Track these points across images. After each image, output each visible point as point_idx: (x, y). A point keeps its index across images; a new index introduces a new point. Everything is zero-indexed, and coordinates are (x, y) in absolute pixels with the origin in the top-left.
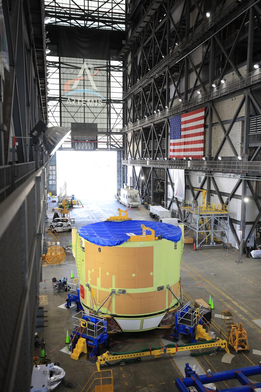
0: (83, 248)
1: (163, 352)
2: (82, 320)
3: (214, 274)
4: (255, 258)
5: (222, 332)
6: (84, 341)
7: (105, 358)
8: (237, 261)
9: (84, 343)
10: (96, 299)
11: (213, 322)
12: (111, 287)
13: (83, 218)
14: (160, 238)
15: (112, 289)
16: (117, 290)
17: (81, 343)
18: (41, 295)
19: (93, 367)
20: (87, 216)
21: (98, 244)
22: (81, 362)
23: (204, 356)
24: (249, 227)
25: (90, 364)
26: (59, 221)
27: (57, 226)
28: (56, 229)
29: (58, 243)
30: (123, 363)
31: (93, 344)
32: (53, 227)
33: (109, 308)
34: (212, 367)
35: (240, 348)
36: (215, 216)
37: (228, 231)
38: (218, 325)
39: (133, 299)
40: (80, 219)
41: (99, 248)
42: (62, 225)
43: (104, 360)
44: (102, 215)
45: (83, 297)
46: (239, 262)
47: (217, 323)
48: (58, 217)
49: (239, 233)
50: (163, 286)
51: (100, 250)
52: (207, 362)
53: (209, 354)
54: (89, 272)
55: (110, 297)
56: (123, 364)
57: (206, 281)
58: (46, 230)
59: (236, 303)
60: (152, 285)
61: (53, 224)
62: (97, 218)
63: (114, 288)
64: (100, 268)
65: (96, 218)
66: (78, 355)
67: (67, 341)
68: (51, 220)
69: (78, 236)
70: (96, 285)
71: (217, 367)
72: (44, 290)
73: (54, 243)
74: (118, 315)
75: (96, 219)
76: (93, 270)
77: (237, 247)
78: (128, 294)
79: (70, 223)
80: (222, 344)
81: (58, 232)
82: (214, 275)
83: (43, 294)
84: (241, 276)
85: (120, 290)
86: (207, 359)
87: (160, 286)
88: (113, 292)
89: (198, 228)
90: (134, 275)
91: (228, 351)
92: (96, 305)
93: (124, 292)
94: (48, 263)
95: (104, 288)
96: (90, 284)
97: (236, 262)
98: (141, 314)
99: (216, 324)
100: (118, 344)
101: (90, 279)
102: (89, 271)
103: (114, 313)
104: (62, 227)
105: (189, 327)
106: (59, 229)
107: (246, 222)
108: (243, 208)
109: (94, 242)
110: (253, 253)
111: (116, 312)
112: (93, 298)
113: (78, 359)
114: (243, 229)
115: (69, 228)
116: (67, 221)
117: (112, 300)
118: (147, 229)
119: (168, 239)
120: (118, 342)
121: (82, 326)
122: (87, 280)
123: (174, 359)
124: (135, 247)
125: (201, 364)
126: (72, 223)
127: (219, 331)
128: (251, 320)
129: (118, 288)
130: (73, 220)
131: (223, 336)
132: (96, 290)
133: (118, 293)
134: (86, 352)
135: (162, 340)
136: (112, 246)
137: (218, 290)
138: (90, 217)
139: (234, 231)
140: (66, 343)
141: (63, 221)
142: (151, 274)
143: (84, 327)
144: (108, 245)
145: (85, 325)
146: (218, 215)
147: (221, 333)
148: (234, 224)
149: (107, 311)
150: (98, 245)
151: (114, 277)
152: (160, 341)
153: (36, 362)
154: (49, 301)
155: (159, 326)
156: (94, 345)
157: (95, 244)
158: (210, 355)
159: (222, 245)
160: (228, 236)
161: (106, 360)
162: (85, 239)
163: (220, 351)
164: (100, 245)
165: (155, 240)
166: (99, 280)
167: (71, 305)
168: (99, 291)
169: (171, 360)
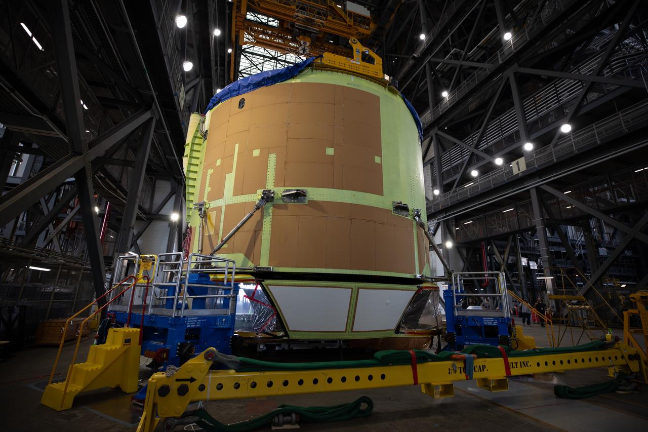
1: (463, 376)
6: (131, 334)
7: (192, 380)
9: (127, 341)
12: (264, 185)
15: (265, 189)
16: (280, 191)
30: (290, 423)
33: (251, 251)
39: (327, 217)
41: (241, 100)
43: (183, 390)
51: (243, 104)
54: (209, 173)
55: (258, 212)
56: (286, 427)
60: (380, 191)
63: (270, 188)
64: (237, 146)
74: (277, 270)
76: (219, 162)
78: (314, 204)
80: (631, 358)
85: (289, 192)
87: (400, 200)
88: (267, 198)
90: (330, 151)
93: (301, 197)
95: (243, 195)
96: (207, 199)
98: (350, 268)
102: (209, 171)
103: (265, 265)
105: (495, 318)
111: (270, 261)
113: (70, 405)
118: (364, 50)
129: (284, 186)
132: (219, 210)
133: (282, 202)
142: (377, 160)
149: (244, 262)
150: (239, 94)
151: (272, 158)
155: (397, 331)
166: (230, 179)
168: (227, 207)
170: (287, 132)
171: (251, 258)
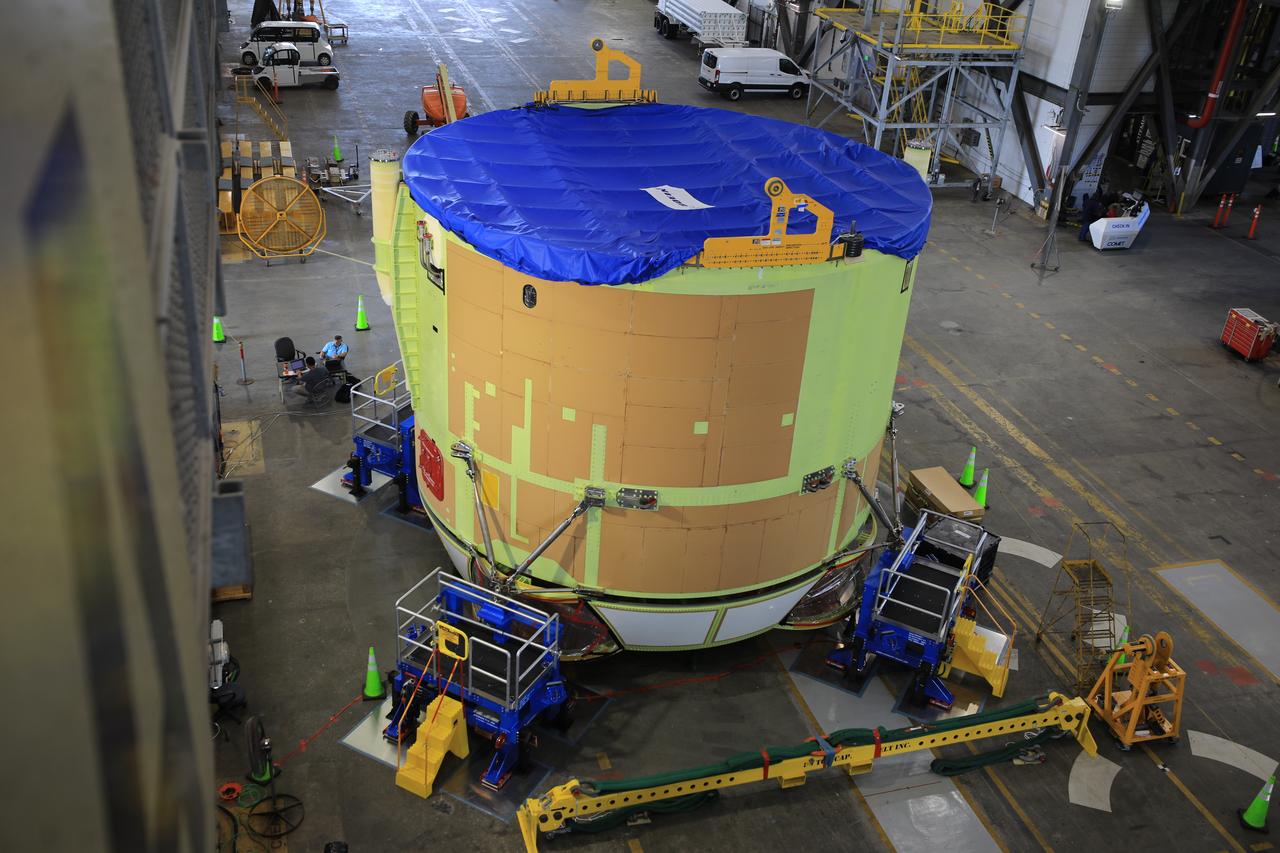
0: (433, 267)
1: (821, 766)
2: (441, 627)
3: (956, 325)
4: (1104, 250)
5: (1044, 638)
6: (456, 715)
7: (564, 808)
8: (1038, 263)
9: (456, 722)
10: (507, 515)
11: (997, 581)
12: (587, 477)
13: (380, 21)
14: (853, 250)
15: (588, 483)
16: (612, 490)
17: (443, 722)
18: (229, 420)
19: (502, 840)
20: (397, 14)
21: (523, 264)
22: (444, 808)
23: (988, 769)
24: (1095, 115)
25: (487, 822)
26: (278, 35)
27: (273, 60)
28: (268, 72)
29: (286, 149)
30: (644, 817)
31: (497, 724)
32: (255, 62)
33: (568, 561)
34: (1036, 833)
35: (1145, 735)
36: (964, 63)
37: (1002, 130)
38: (1018, 596)
39: (689, 529)
40: (367, 25)
41: (527, 288)
42: (293, 59)
43: (558, 816)
44: (459, 11)
45: (439, 494)
46: (1043, 268)
47: (1011, 584)
48: (276, 16)
49: (1050, 139)
50: (829, 470)
51: (530, 297)
52: (1009, 806)
53: (1011, 760)
54: (471, 392)
55: (580, 519)
56: (640, 822)
57: (932, 361)
58: (227, 76)
59: (1072, 479)
60: (782, 471)
61: (253, 47)
62: (441, 24)
63: (597, 482)
64: (529, 384)
65: (435, 24)
66: (432, 777)
67: (372, 688)
68: (243, 25)
69: (402, 200)
70: (504, 454)
71: (1058, 835)
72: (241, 393)
73: (266, 148)
74: (609, 592)
75: (435, 31)
76: (491, 389)
77: (1027, 195)
78: (668, 511)
79: (329, 47)
80: (1068, 719)
81: (283, 89)
82: (959, 330)
83: (239, 415)
84: (1066, 337)
85: (628, 491)
86: (1003, 782)
87: (818, 466)
88: (592, 501)
89: (883, 112)
90: (701, 428)
91: (1090, 745)
92: (504, 540)
93: (648, 501)
94: (246, 249)
95: (548, 475)
96: (475, 445)
97: (1032, 266)
98: (717, 589)
99: (1011, 589)
100: (604, 699)
101: (472, 425)
102: (469, 387)
103: (591, 583)
104: (297, 68)
105: (924, 639)
106: (284, 76)
107: (1091, 95)
108: (1092, 30)
109: (497, 254)
110: (1100, 229)
111: (600, 580)
112: (491, 510)
113: (430, 792)
114: (1070, 124)
115: (325, 71)
116: (313, 37)
117: (585, 532)
118: (795, 205)
119: (885, 251)
120: (602, 692)
121: (444, 650)
122: (457, 425)
123: (864, 791)
124: (722, 297)
125: (985, 816)
126: (338, 46)
127: (1030, 631)
128: (1151, 570)
129: (622, 481)
130: (338, 32)
131: (1052, 655)
132: (505, 479)
133: (617, 506)
134: (463, 752)
135: (793, 676)
136: (597, 283)
137: (985, 409)
138: (412, 22)
139: (1025, 129)
140: (367, 699)
141: (295, 36)
142: (787, 420)
143: (453, 655)
144: (578, 281)
145: (459, 649)
146: (977, 55)
147: (1039, 640)
148: (1031, 100)
150: (520, 269)
151: (599, 433)
152: (787, 687)
153: (231, 810)
154: (266, 456)
155: (783, 622)
156: (506, 731)
157: (506, 264)
158: (1017, 762)
159: (968, 184)
160: (999, 149)
161: (566, 814)
162: (447, 225)
163: (1057, 745)
164: (534, 271)
165: (830, 259)
166: (521, 439)
167: (369, 481)
168: (520, 483)
169: (852, 793)
170: (626, 390)
171: (571, 570)
